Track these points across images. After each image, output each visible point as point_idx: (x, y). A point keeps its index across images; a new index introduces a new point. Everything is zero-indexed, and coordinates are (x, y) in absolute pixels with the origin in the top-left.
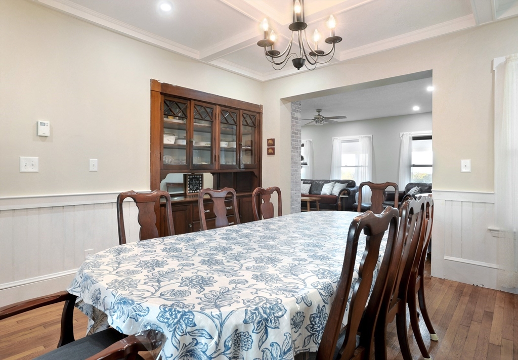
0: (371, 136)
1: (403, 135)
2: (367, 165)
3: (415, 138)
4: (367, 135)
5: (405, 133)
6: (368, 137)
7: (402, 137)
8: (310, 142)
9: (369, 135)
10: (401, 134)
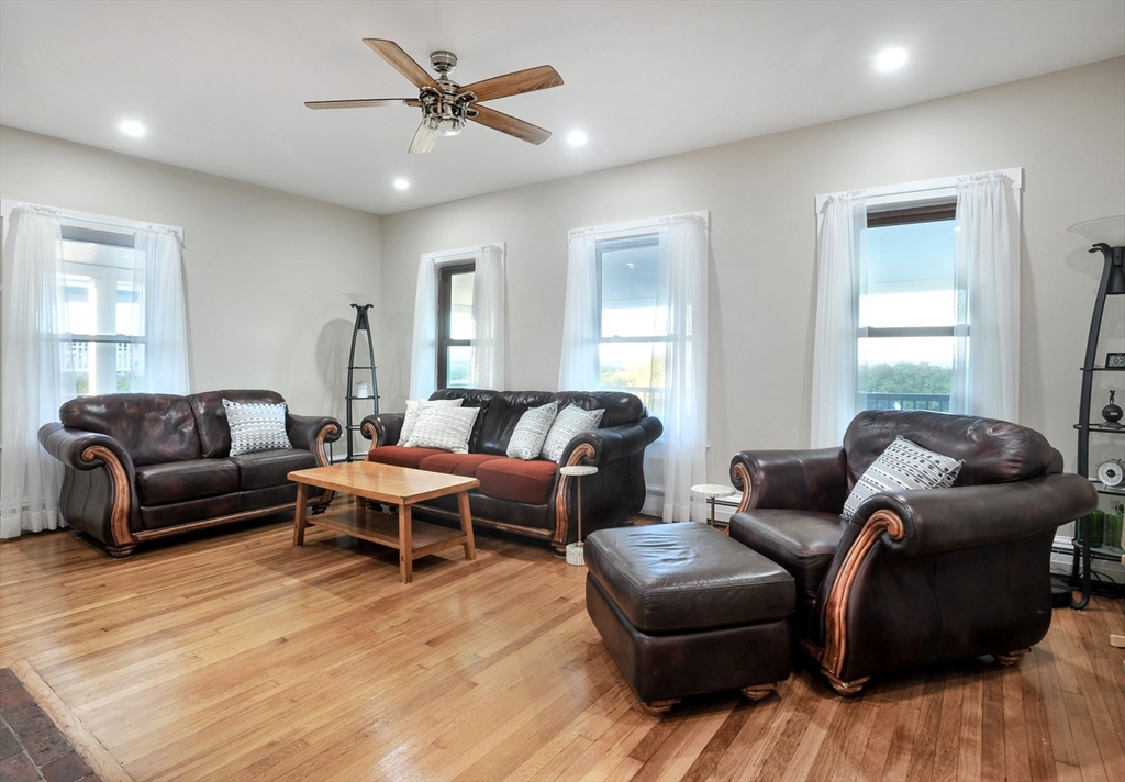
0: (704, 214)
1: (826, 205)
2: (689, 331)
3: (878, 218)
4: (689, 214)
5: (835, 196)
6: (692, 218)
7: (824, 211)
8: (497, 251)
9: (697, 214)
10: (821, 200)
